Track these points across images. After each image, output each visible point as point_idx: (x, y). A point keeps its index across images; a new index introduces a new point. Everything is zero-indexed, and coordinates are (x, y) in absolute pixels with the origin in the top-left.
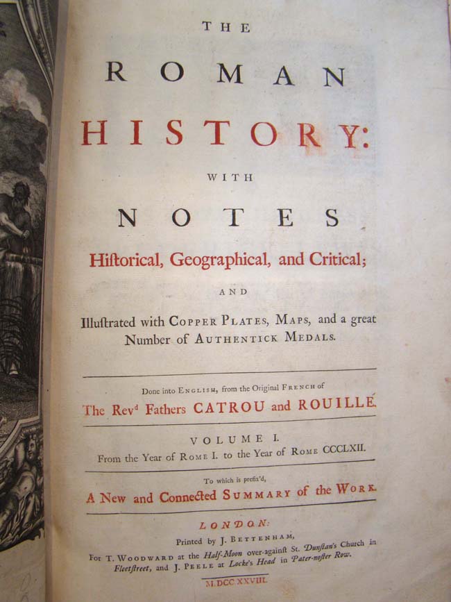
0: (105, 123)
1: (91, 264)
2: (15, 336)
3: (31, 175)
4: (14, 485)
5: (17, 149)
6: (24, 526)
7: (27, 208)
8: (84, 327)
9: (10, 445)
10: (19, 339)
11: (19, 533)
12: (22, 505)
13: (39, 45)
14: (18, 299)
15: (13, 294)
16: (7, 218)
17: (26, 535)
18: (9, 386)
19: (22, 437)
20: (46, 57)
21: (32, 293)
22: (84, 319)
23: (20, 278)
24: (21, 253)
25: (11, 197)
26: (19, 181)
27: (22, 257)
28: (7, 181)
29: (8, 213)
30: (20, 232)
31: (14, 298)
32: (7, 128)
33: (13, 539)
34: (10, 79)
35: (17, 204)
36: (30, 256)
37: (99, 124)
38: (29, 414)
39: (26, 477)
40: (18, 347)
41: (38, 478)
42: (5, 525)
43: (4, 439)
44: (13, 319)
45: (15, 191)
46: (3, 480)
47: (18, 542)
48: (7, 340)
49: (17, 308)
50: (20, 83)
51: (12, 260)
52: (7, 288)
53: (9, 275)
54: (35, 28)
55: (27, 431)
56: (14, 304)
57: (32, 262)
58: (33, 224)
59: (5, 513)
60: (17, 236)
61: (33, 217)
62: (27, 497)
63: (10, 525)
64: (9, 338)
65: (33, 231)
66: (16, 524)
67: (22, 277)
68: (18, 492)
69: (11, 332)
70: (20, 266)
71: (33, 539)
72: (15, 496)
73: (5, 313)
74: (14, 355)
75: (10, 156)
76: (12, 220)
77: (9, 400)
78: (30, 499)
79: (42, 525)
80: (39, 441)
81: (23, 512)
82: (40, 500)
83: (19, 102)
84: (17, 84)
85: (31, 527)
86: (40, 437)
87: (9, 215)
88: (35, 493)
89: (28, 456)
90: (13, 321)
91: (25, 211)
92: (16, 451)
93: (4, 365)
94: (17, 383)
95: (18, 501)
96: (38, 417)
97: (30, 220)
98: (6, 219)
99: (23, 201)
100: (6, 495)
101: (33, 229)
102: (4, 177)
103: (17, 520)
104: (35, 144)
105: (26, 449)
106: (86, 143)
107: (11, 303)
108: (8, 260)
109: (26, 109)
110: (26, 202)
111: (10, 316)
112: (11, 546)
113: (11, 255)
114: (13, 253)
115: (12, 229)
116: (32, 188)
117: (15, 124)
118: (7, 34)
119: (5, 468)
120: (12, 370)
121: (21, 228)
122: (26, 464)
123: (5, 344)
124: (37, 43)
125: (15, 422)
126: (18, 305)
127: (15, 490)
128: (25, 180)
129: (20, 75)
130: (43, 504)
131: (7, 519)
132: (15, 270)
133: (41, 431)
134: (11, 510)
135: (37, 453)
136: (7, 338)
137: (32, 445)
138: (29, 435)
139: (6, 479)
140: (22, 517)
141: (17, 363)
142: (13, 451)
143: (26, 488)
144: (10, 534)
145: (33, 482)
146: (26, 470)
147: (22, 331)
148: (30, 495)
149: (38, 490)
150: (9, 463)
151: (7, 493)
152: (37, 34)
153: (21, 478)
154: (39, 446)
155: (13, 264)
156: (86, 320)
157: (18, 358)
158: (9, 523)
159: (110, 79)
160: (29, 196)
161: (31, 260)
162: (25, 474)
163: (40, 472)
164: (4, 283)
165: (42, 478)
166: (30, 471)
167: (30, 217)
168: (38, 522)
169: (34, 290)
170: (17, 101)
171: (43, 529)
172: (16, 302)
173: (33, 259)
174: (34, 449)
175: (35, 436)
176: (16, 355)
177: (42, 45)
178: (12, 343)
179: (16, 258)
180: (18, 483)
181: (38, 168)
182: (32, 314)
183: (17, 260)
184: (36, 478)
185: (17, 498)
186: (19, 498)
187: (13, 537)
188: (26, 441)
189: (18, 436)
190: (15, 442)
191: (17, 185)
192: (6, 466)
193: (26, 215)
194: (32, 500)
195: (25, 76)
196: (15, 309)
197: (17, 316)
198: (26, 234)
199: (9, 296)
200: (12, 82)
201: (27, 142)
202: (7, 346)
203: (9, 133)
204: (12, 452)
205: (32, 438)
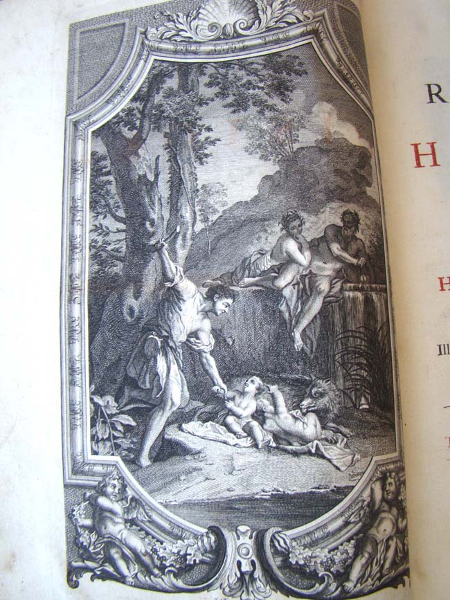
0: (435, 144)
1: (440, 288)
2: (361, 368)
3: (358, 201)
4: (371, 526)
5: (339, 178)
6: (384, 572)
7: (359, 235)
8: (441, 354)
9: (365, 484)
10: (366, 371)
11: (379, 579)
12: (381, 548)
13: (341, 72)
14: (362, 330)
15: (355, 324)
16: (339, 247)
17: (388, 581)
18: (360, 421)
19: (378, 475)
20: (352, 81)
21: (376, 321)
22: (440, 346)
23: (361, 308)
24: (359, 282)
25: (339, 227)
26: (345, 209)
27: (360, 286)
28: (333, 212)
29: (339, 243)
30: (355, 261)
31: (357, 328)
32: (324, 160)
33: (373, 585)
34: (319, 112)
35: (348, 233)
36: (370, 283)
37: (429, 146)
38: (384, 450)
39: (385, 518)
40: (367, 380)
41: (400, 520)
42: (364, 569)
43: (359, 477)
44: (358, 350)
45: (343, 220)
46: (360, 520)
47: (378, 589)
48: (354, 372)
49: (362, 339)
50: (329, 114)
51: (350, 290)
52: (348, 319)
53: (349, 305)
54: (334, 58)
55: (384, 468)
56: (358, 335)
57: (372, 289)
58: (367, 251)
59: (363, 556)
60: (352, 265)
61: (367, 243)
62: (388, 540)
63: (369, 569)
64: (356, 370)
65: (369, 258)
66: (375, 569)
67: (362, 306)
68: (376, 534)
69: (358, 364)
70: (359, 295)
71: (396, 587)
72: (373, 538)
73: (349, 345)
74: (363, 388)
75: (332, 187)
76: (345, 249)
77: (361, 436)
78: (390, 542)
79: (406, 572)
80: (399, 480)
81: (382, 556)
82: (404, 544)
83: (332, 131)
84: (327, 115)
85: (393, 574)
86: (401, 475)
87: (340, 245)
88: (397, 537)
89: (386, 496)
90: (359, 353)
91: (357, 239)
92: (372, 490)
93: (354, 399)
94: (369, 418)
95: (377, 544)
96: (396, 454)
97: (365, 247)
98: (338, 249)
99: (353, 229)
100: (364, 536)
101: (369, 255)
102: (330, 208)
103: (376, 565)
104: (357, 169)
105: (383, 488)
106: (419, 165)
107: (354, 334)
108: (346, 290)
109: (340, 137)
110: (357, 228)
111: (355, 347)
112: (371, 592)
113: (349, 285)
114: (350, 282)
115: (346, 259)
116: (361, 214)
117: (332, 154)
118: (308, 71)
119: (362, 508)
120: (363, 404)
121: (356, 256)
122: (384, 504)
123: (353, 377)
124: (339, 72)
125: (369, 459)
126: (362, 335)
127: (373, 531)
128: (352, 207)
129: (327, 107)
130: (408, 550)
131: (367, 562)
132: (354, 300)
133: (402, 469)
134: (369, 553)
135: (398, 492)
136: (354, 371)
137: (390, 484)
138: (386, 473)
139: (364, 519)
140: (382, 562)
141: (367, 396)
142: (368, 490)
143: (385, 530)
144: (370, 579)
145: (393, 524)
146: (384, 511)
147: (369, 363)
148: (390, 538)
149: (401, 533)
150: (366, 503)
151: (365, 534)
152: (337, 63)
153: (379, 519)
154: (400, 485)
155: (351, 294)
156: (442, 347)
157: (367, 391)
158: (368, 567)
159: (432, 101)
160: (359, 223)
161: (371, 287)
162: (383, 515)
163: (402, 513)
164: (345, 315)
165: (405, 520)
166: (390, 512)
167: (364, 244)
168: (401, 568)
169: (379, 319)
170: (329, 132)
171: (409, 577)
172: (360, 332)
173: (374, 286)
174: (392, 488)
175: (393, 474)
176: (365, 387)
177: (345, 72)
178: (360, 376)
179: (354, 287)
180: (376, 524)
181: (365, 192)
182: (379, 343)
183: (356, 289)
184: (397, 520)
185: (376, 541)
186: (378, 541)
187: (372, 583)
188: (383, 479)
189: (374, 474)
190: (370, 480)
191: (344, 214)
192: (362, 505)
193: (359, 241)
194: (392, 544)
195: (333, 105)
196: (359, 340)
197: (362, 347)
198: (362, 261)
199: (351, 327)
200: (322, 115)
201: (347, 169)
202: (355, 379)
203: (327, 164)
204: (368, 492)
205: (390, 476)
